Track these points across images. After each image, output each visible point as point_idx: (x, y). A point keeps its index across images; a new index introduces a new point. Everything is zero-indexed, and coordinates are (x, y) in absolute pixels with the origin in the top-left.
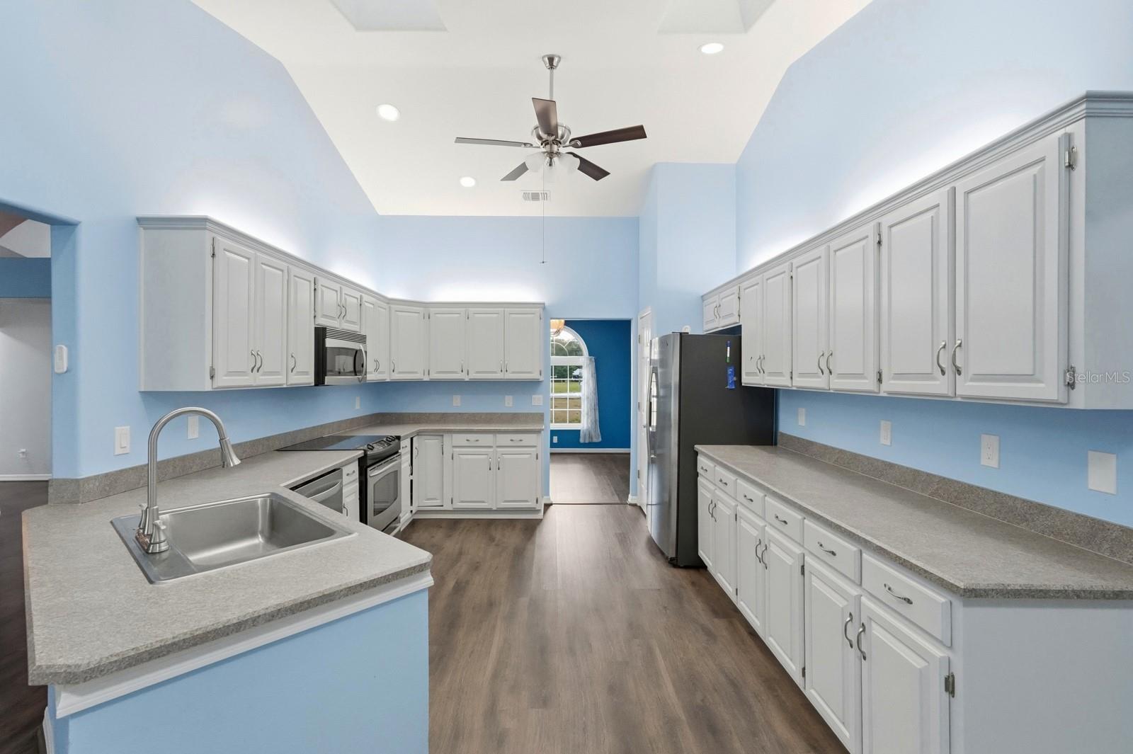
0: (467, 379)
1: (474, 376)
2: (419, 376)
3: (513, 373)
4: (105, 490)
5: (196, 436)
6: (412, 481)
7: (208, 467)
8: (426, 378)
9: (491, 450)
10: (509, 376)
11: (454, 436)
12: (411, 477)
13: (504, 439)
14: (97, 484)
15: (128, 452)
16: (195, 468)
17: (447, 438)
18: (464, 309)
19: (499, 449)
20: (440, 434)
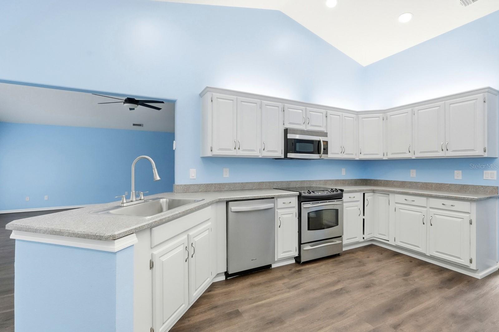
0: (414, 158)
1: (419, 155)
2: (380, 156)
3: (454, 151)
4: (185, 190)
5: (228, 176)
6: (364, 219)
7: (233, 189)
8: (385, 158)
9: (425, 209)
10: (450, 154)
11: (396, 195)
12: (364, 217)
13: (437, 203)
14: (181, 187)
15: (195, 178)
16: (226, 189)
17: (391, 196)
18: (410, 109)
19: (431, 210)
20: (387, 193)
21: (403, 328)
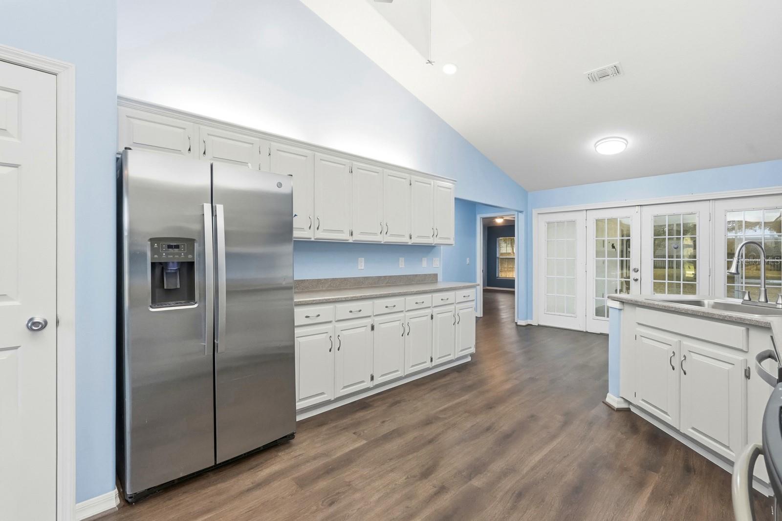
21: (432, 490)
